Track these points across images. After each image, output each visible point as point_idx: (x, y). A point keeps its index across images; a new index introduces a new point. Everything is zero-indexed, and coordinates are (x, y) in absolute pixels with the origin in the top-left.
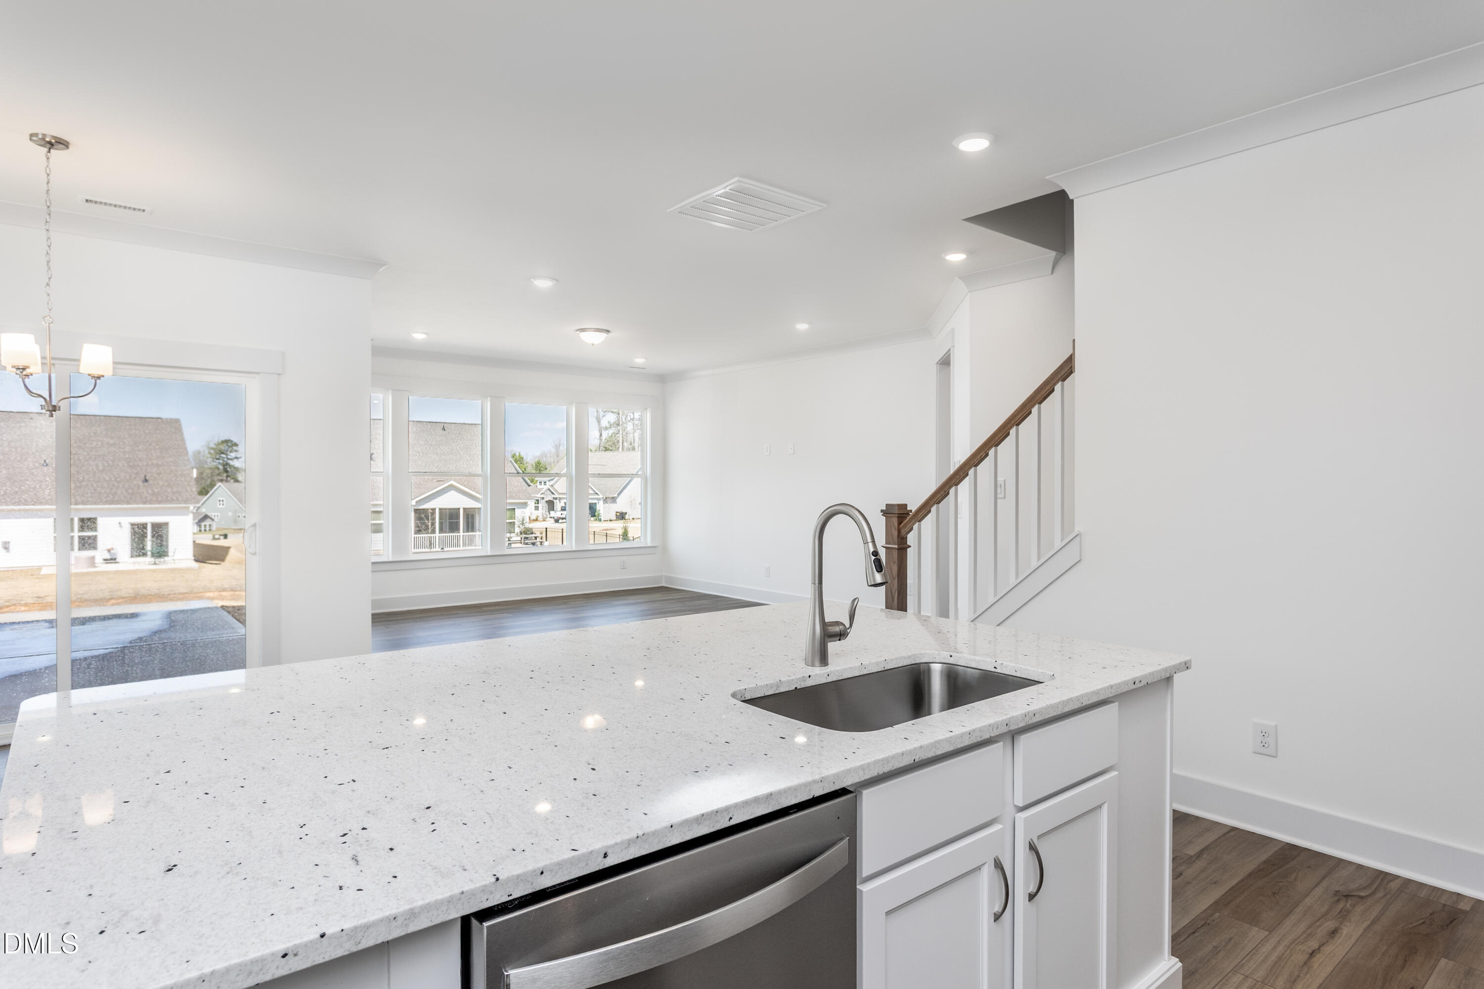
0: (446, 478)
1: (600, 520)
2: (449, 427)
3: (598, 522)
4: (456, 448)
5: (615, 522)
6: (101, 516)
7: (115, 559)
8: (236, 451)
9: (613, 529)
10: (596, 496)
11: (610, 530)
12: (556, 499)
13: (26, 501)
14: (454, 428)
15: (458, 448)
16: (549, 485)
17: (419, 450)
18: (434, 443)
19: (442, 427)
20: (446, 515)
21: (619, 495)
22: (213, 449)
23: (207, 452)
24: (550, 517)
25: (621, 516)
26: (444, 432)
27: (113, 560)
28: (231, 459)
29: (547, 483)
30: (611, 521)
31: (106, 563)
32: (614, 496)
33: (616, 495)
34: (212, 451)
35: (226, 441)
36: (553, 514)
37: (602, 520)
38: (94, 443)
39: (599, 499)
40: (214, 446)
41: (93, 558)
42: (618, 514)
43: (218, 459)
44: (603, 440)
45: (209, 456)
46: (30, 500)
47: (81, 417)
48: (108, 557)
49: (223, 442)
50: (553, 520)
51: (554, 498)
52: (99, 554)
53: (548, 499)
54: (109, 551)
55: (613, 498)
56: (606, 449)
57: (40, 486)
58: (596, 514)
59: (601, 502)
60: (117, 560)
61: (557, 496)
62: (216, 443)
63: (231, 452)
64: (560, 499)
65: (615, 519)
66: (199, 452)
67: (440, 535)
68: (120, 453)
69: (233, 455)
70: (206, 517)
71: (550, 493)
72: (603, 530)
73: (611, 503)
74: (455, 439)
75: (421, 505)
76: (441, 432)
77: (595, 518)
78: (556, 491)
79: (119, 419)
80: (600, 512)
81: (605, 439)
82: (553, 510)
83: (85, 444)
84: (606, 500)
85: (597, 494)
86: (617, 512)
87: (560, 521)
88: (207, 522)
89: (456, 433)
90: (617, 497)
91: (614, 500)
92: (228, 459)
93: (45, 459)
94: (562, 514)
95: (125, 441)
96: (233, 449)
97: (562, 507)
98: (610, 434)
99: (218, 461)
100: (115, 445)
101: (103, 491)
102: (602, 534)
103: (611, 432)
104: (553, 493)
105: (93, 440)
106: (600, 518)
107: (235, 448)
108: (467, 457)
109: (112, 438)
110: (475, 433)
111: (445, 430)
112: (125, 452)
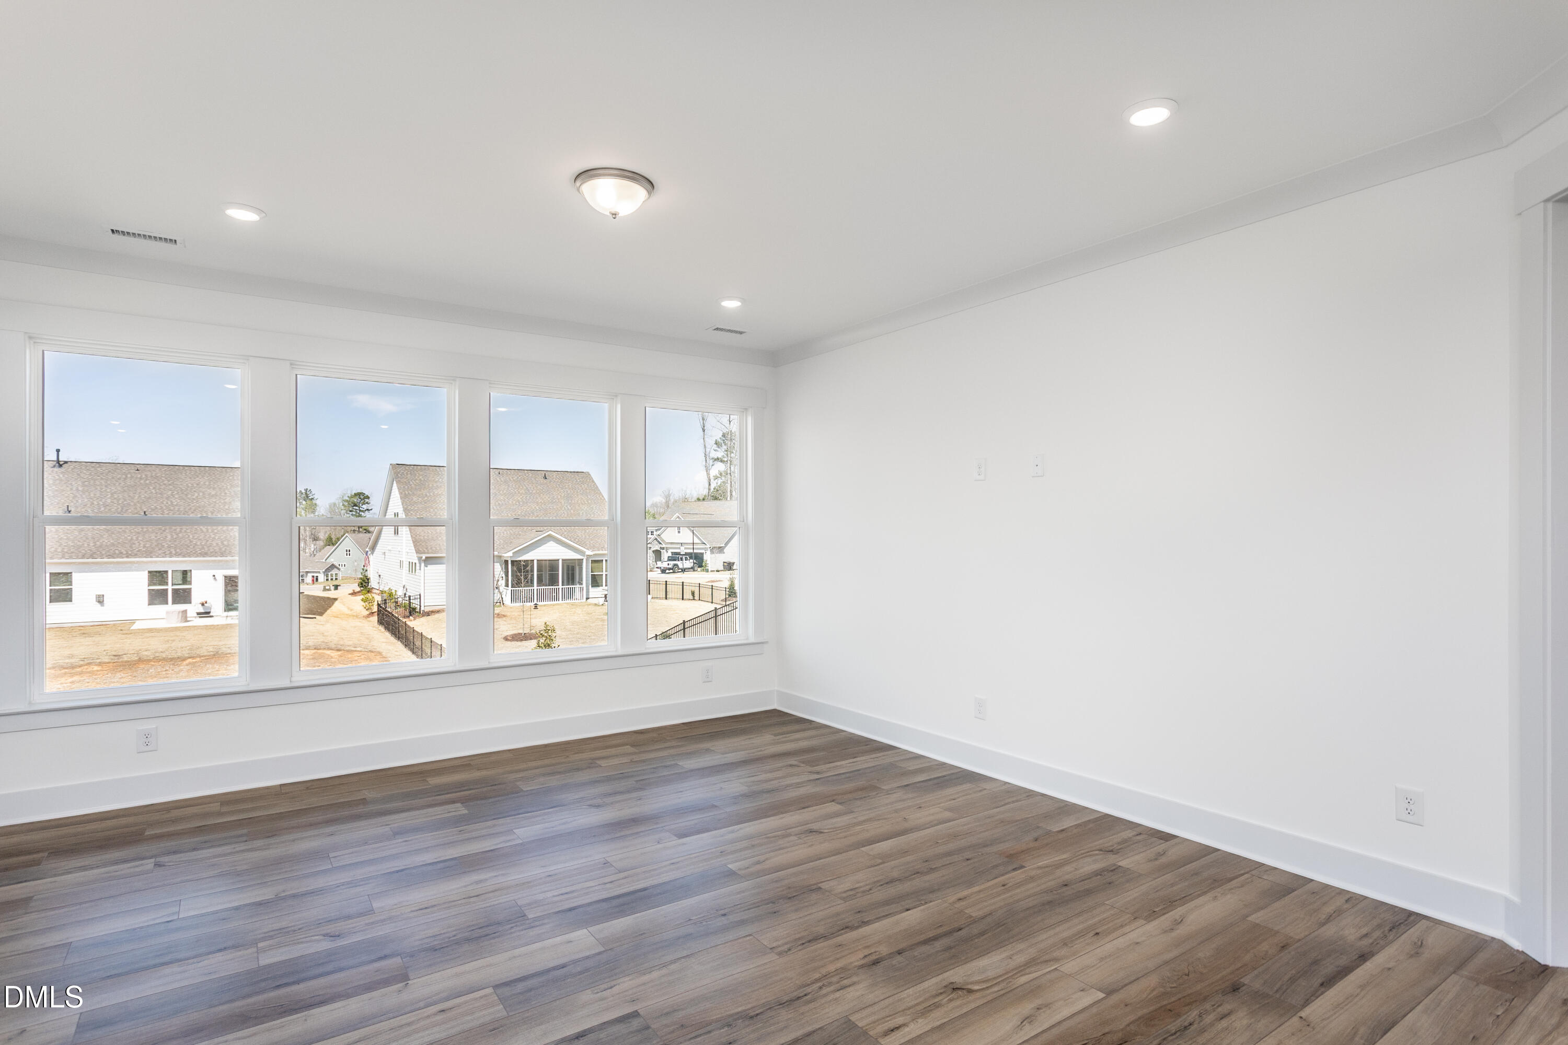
0: (545, 528)
1: (707, 571)
2: (551, 476)
3: (704, 573)
4: (557, 497)
5: (723, 572)
6: (195, 570)
7: (209, 613)
8: (367, 503)
9: (720, 581)
10: (703, 546)
11: (717, 581)
12: (663, 548)
13: (121, 553)
14: (556, 476)
15: (559, 497)
16: (656, 535)
17: (519, 499)
18: (534, 491)
19: (544, 475)
20: (546, 566)
21: (727, 544)
22: (347, 501)
23: (341, 504)
24: (657, 568)
25: (729, 566)
26: (545, 481)
27: (206, 614)
28: (363, 511)
29: (655, 533)
30: (718, 571)
31: (200, 617)
32: (721, 546)
33: (723, 545)
34: (346, 504)
35: (359, 495)
36: (659, 564)
37: (710, 570)
38: (196, 495)
39: (706, 549)
40: (348, 499)
41: (185, 612)
42: (725, 564)
43: (351, 511)
44: (712, 490)
45: (343, 507)
46: (125, 552)
47: (186, 468)
48: (202, 610)
49: (356, 495)
50: (659, 570)
51: (661, 548)
52: (192, 609)
53: (655, 549)
54: (203, 604)
55: (720, 547)
56: (716, 499)
57: (137, 538)
58: (703, 564)
59: (708, 552)
60: (211, 614)
61: (664, 546)
62: (350, 496)
63: (364, 504)
64: (667, 549)
65: (723, 569)
66: (335, 504)
67: (538, 588)
68: (220, 504)
69: (365, 507)
70: (333, 566)
71: (657, 543)
72: (709, 582)
73: (717, 553)
74: (557, 487)
75: (519, 557)
76: (542, 480)
77: (702, 568)
78: (663, 540)
79: (224, 469)
80: (708, 562)
81: (714, 489)
82: (661, 560)
83: (186, 495)
84: (712, 550)
85: (704, 543)
86: (724, 562)
87: (667, 571)
88: (334, 572)
89: (558, 482)
90: (725, 547)
91: (721, 549)
92: (360, 511)
93: (145, 510)
94: (668, 564)
95: (226, 491)
96: (365, 501)
97: (669, 557)
98: (719, 484)
99: (351, 513)
100: (217, 496)
101: (199, 543)
102: (708, 587)
103: (720, 481)
104: (660, 543)
105: (195, 491)
106: (707, 568)
107: (367, 500)
108: (568, 507)
109: (214, 489)
110: (577, 481)
111: (546, 478)
112: (225, 502)
